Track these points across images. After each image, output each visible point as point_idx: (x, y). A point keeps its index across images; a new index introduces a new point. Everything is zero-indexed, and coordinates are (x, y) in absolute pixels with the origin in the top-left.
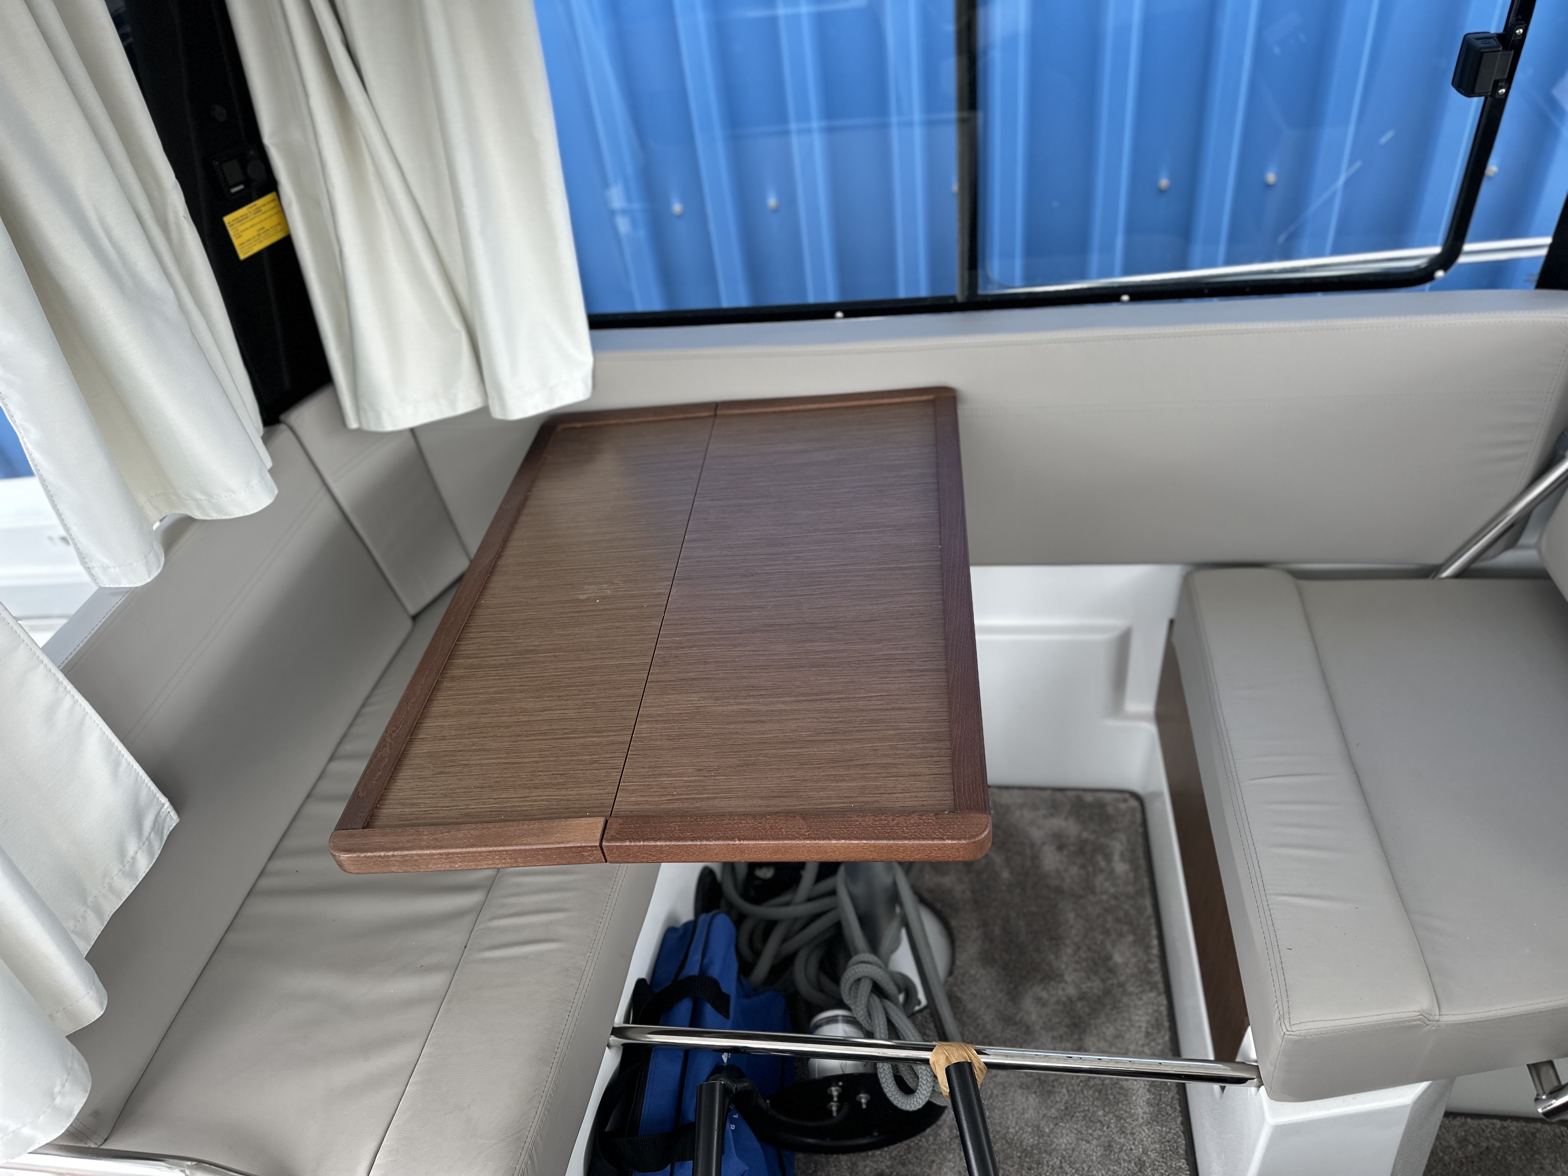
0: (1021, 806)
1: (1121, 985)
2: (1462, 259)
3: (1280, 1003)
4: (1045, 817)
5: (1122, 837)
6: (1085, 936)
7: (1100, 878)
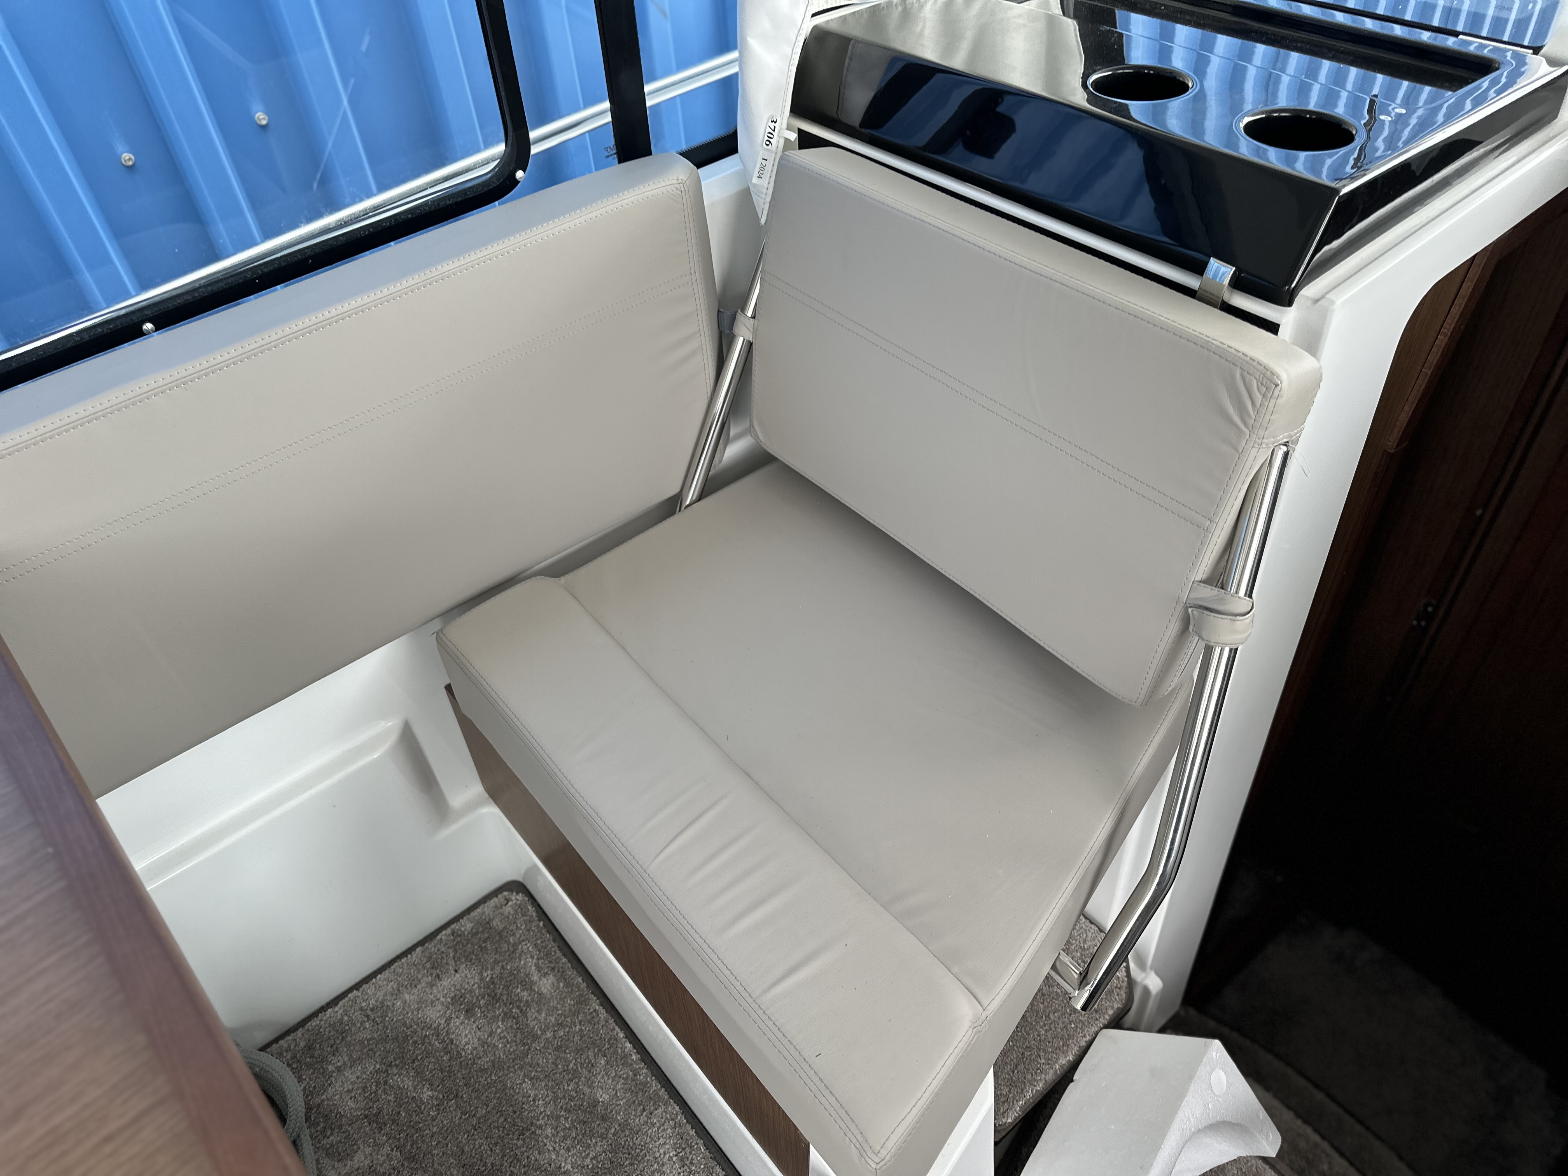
0: (397, 993)
1: (624, 1126)
2: (534, 150)
3: (850, 1134)
4: (431, 985)
5: (528, 947)
6: (555, 1099)
7: (532, 1013)
